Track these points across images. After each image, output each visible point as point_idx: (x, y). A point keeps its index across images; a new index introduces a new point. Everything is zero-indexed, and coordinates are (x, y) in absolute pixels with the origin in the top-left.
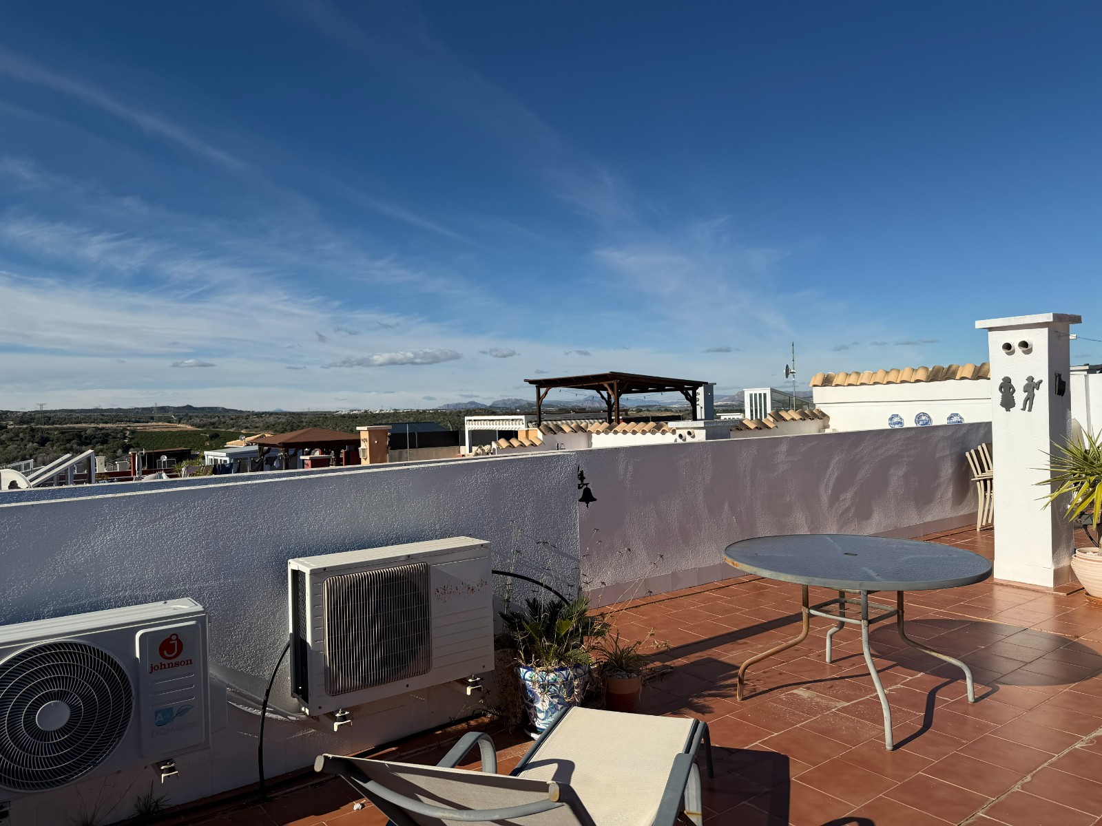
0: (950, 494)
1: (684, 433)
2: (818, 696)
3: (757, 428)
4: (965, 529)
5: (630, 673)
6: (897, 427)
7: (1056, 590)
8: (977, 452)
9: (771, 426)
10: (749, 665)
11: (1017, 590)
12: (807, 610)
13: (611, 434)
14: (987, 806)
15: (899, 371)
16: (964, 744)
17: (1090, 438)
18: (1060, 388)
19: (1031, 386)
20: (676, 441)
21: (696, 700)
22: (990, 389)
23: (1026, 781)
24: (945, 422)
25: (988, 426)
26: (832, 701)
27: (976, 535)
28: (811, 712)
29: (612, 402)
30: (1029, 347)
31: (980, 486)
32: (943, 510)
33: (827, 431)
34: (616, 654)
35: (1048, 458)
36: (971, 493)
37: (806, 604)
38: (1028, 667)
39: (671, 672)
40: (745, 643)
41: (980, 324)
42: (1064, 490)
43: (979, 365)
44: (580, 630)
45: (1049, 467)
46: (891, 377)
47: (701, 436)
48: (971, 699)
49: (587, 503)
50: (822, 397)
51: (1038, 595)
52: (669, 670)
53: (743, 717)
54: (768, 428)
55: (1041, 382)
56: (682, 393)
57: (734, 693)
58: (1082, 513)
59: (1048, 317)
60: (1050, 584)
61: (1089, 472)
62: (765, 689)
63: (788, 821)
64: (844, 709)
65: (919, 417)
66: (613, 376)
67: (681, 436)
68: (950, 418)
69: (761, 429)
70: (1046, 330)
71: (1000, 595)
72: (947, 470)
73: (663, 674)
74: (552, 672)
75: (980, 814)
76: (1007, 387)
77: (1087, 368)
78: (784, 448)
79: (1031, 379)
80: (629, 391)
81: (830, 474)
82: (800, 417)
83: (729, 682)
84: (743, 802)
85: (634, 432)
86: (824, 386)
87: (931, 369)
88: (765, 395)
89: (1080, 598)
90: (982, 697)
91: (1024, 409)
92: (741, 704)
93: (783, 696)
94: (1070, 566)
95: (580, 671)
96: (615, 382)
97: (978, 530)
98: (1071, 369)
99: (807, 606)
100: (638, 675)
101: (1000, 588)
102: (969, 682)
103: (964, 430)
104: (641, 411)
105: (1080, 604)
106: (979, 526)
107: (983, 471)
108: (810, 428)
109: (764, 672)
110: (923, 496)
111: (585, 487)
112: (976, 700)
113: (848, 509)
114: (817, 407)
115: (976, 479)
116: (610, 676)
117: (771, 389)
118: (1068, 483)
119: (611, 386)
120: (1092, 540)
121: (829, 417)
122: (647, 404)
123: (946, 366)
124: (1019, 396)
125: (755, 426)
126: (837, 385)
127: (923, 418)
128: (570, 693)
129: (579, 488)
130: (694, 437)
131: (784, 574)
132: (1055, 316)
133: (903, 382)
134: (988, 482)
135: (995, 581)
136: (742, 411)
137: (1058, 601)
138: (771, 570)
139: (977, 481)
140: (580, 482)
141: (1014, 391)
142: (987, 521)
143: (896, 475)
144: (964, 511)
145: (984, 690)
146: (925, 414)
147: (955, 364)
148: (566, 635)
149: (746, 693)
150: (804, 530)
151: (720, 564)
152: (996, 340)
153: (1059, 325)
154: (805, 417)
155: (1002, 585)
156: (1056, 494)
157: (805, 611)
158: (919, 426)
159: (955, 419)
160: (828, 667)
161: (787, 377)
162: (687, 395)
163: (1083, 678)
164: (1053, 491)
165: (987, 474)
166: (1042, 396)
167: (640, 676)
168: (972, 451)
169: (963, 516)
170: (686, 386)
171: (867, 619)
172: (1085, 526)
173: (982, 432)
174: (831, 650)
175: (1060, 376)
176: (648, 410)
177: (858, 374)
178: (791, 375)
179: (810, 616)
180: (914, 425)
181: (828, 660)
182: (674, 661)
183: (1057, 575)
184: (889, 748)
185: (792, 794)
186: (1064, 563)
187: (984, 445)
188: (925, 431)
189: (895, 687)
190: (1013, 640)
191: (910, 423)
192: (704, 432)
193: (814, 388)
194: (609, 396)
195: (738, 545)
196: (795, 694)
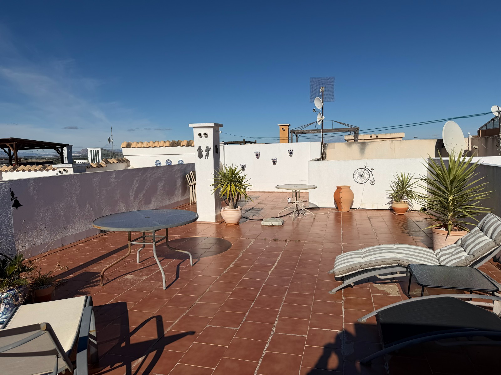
0: (180, 191)
1: (62, 170)
2: (136, 277)
3: (97, 167)
4: (186, 204)
5: (48, 285)
6: (159, 165)
7: (216, 222)
8: (189, 175)
9: (104, 166)
10: (106, 270)
11: (204, 224)
12: (130, 242)
13: (15, 172)
14: (199, 299)
15: (159, 142)
16: (190, 281)
17: (226, 168)
18: (217, 151)
19: (208, 150)
20: (57, 174)
21: (81, 291)
22: (194, 150)
23: (210, 287)
24: (177, 163)
25: (193, 165)
26: (142, 277)
27: (189, 206)
28: (133, 283)
29: (12, 154)
30: (207, 135)
31: (191, 188)
32: (178, 198)
33: (129, 168)
34: (39, 278)
35: (213, 176)
36: (187, 191)
37: (130, 240)
38: (209, 250)
39: (67, 282)
40: (100, 263)
41: (191, 125)
42: (218, 187)
43: (189, 141)
44: (20, 270)
45: (214, 179)
46: (156, 144)
47: (71, 171)
48: (191, 264)
49: (17, 207)
50: (126, 153)
51: (211, 225)
52: (66, 281)
53: (104, 292)
54: (103, 167)
55: (211, 148)
56: (55, 150)
57: (99, 283)
58: (224, 195)
59: (212, 124)
60: (215, 221)
61: (226, 180)
62: (113, 279)
63: (129, 325)
64: (146, 279)
65: (167, 161)
66: (13, 140)
67: (60, 172)
68: (179, 162)
69: (99, 167)
70: (212, 129)
71: (199, 227)
72: (179, 182)
73: (63, 283)
74: (5, 292)
75: (197, 302)
76: (200, 150)
77: (223, 143)
78: (114, 176)
79: (207, 147)
80: (23, 148)
81: (134, 186)
82: (117, 162)
83: (96, 280)
84: (110, 324)
85: (30, 171)
86: (127, 147)
87: (171, 142)
88: (98, 151)
89: (224, 224)
90: (195, 264)
91: (205, 158)
92: (103, 287)
93: (121, 280)
94: (220, 214)
95: (21, 289)
96: (14, 144)
97: (190, 204)
98: (220, 143)
99: (130, 241)
100: (52, 285)
101: (199, 224)
102: (191, 259)
103: (184, 167)
104: (27, 159)
105: (224, 226)
106: (190, 203)
107: (192, 182)
108: (122, 167)
109: (112, 272)
110: (170, 193)
111: (15, 199)
112: (193, 265)
113: (142, 200)
114: (124, 157)
115: (190, 185)
116: (37, 289)
117: (101, 148)
118: (220, 184)
119: (12, 146)
120: (227, 204)
121: (130, 162)
122: (30, 155)
123: (177, 141)
124: (204, 153)
125: (96, 166)
126: (133, 147)
127: (169, 162)
128: (17, 300)
129: (12, 200)
130: (67, 172)
131: (122, 228)
132: (215, 124)
133: (160, 147)
134: (194, 186)
135: (197, 222)
136: (87, 159)
137: (217, 226)
138: (116, 227)
139: (189, 186)
140: (12, 197)
141: (202, 151)
142: (193, 201)
143: (160, 185)
144: (186, 198)
145: (195, 261)
146: (169, 160)
147: (180, 140)
148: (12, 273)
149: (105, 282)
150: (124, 210)
151: (85, 230)
152: (196, 132)
153: (216, 127)
154: (119, 161)
155: (199, 223)
156: (216, 188)
157: (129, 243)
158: (167, 165)
159: (181, 162)
160: (138, 265)
161: (109, 143)
162: (58, 151)
163: (225, 251)
164: (215, 188)
165: (193, 183)
166: (211, 153)
167: (53, 286)
168: (188, 174)
169: (185, 200)
170: (57, 146)
171: (155, 242)
172: (225, 199)
173: (191, 167)
174: (139, 258)
175: (217, 146)
176: (31, 159)
177: (142, 143)
178: (111, 142)
179: (132, 245)
180: (165, 165)
181: (138, 262)
182: (68, 277)
183: (217, 217)
184: (164, 289)
185: (129, 315)
186: (219, 213)
187: (192, 172)
188: (170, 167)
189: (165, 267)
190: (204, 242)
191: (163, 164)
192: (72, 169)
193: (123, 149)
194: (10, 150)
195: (99, 219)
196: (126, 278)
